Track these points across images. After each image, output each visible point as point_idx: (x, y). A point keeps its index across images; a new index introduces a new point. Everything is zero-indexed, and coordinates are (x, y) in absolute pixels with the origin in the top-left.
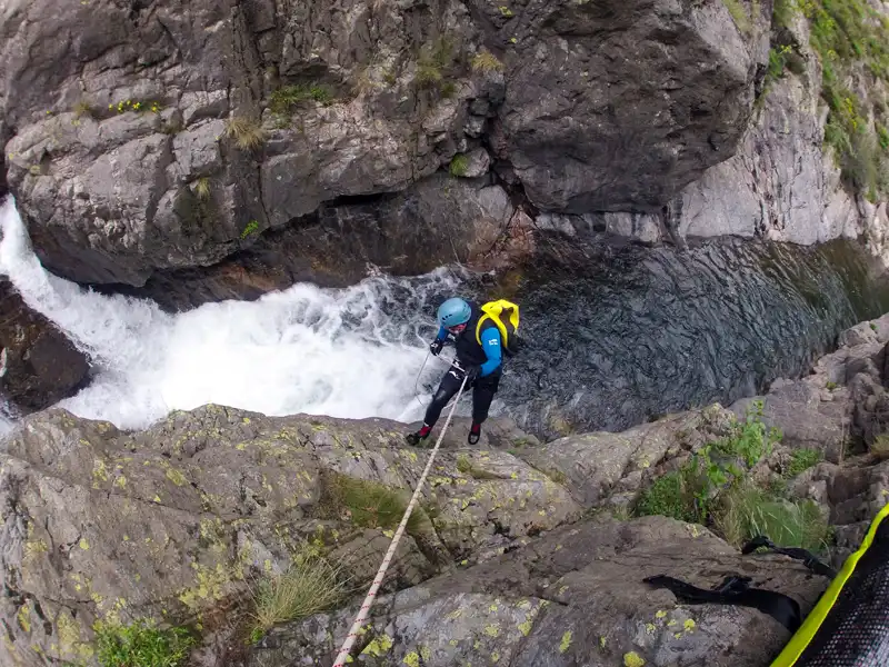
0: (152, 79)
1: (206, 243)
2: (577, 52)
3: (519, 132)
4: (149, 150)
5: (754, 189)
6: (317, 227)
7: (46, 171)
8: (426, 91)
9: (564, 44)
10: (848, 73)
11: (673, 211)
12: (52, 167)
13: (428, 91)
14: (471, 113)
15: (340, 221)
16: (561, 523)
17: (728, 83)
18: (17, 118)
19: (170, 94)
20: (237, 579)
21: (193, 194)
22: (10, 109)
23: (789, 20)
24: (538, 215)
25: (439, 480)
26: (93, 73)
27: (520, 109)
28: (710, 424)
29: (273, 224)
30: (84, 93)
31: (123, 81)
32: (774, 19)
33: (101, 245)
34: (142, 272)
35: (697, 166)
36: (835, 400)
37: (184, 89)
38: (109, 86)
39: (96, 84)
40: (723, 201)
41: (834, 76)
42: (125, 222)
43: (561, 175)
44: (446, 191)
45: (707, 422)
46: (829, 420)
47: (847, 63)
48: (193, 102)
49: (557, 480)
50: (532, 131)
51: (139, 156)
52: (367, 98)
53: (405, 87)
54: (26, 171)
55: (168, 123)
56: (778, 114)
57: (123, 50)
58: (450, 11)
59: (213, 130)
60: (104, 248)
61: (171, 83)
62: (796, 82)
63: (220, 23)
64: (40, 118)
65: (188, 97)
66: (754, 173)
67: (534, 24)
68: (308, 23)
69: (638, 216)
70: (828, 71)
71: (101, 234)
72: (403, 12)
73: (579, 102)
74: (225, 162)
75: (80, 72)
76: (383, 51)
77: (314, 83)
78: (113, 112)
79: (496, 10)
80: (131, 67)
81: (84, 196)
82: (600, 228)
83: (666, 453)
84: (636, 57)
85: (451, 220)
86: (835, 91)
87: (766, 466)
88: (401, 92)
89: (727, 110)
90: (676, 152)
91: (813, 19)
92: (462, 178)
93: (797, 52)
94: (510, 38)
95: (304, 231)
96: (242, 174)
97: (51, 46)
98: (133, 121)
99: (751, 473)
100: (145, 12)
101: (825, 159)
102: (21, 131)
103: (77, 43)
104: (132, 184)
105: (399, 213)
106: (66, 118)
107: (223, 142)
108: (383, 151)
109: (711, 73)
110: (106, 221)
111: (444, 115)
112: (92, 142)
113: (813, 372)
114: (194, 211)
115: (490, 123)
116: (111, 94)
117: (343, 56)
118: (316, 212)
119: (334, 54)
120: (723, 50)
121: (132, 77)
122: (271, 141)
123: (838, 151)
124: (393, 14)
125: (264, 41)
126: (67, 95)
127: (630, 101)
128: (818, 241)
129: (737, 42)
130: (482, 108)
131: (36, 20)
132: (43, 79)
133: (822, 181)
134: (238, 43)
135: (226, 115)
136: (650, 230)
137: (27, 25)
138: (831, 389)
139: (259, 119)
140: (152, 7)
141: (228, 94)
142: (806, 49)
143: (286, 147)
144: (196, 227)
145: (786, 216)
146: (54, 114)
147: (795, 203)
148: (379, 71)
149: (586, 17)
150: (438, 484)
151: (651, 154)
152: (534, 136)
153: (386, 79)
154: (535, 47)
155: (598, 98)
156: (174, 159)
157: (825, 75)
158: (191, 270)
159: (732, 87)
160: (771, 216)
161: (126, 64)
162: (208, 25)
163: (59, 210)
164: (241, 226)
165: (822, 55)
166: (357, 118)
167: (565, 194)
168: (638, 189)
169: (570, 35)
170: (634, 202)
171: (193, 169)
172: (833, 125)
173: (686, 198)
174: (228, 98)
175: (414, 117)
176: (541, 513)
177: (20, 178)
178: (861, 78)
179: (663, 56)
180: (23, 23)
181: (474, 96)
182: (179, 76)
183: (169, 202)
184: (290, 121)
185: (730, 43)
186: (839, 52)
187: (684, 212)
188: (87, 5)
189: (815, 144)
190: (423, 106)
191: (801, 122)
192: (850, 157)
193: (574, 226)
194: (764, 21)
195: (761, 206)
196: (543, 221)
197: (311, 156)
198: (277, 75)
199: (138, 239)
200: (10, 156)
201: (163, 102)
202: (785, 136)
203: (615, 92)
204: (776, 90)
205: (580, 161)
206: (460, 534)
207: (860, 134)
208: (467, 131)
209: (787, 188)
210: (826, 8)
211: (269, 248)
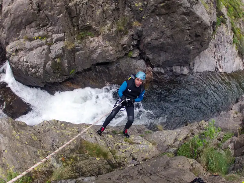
0: (44, 30)
1: (60, 76)
2: (161, 20)
3: (147, 44)
4: (44, 50)
5: (214, 58)
6: (91, 72)
7: (16, 55)
8: (120, 33)
9: (158, 18)
10: (238, 23)
11: (192, 65)
12: (18, 53)
13: (121, 33)
14: (133, 39)
15: (98, 70)
16: (153, 157)
17: (205, 27)
18: (9, 40)
19: (49, 34)
20: (46, 167)
21: (56, 62)
22: (7, 37)
23: (221, 8)
24: (154, 67)
25: (118, 144)
26: (28, 29)
27: (146, 37)
28: (201, 127)
29: (79, 70)
30: (26, 34)
31: (36, 31)
32: (217, 8)
33: (32, 75)
34: (43, 83)
35: (198, 52)
36: (237, 117)
37: (53, 33)
38: (33, 32)
39: (30, 32)
40: (206, 62)
41: (234, 24)
42: (37, 69)
43: (159, 56)
44: (127, 61)
45: (200, 126)
46: (236, 123)
47: (237, 20)
48: (55, 36)
49: (154, 144)
50: (150, 43)
51: (41, 51)
52: (103, 35)
53: (114, 32)
54: (11, 54)
55: (49, 42)
56: (220, 36)
57: (36, 22)
58: (126, 10)
59: (60, 45)
60: (32, 76)
61: (49, 31)
62: (224, 26)
63: (62, 15)
64: (15, 40)
65: (54, 35)
66: (214, 53)
67: (149, 12)
68: (86, 14)
69: (182, 67)
70: (233, 22)
71: (31, 72)
72: (112, 11)
73: (163, 34)
74: (64, 53)
75: (25, 28)
76: (107, 22)
77: (88, 31)
78: (34, 39)
79: (138, 9)
80: (38, 27)
81: (27, 62)
82: (171, 71)
83: (187, 136)
84: (178, 21)
85: (129, 69)
86: (235, 28)
87: (217, 139)
88: (112, 33)
89: (205, 35)
90: (191, 48)
91: (228, 8)
92: (132, 57)
93: (224, 18)
94: (142, 17)
95: (87, 73)
96: (69, 57)
97: (17, 21)
98: (39, 42)
99: (211, 141)
100: (41, 12)
101: (233, 48)
102: (10, 43)
103: (24, 20)
104: (39, 59)
105: (114, 68)
106: (22, 40)
107: (64, 48)
108: (108, 50)
109: (200, 24)
110: (33, 69)
111: (125, 39)
112: (29, 47)
113: (232, 109)
114: (57, 67)
115: (139, 41)
116: (33, 34)
117: (96, 24)
118: (91, 67)
119: (94, 23)
120: (203, 17)
121: (39, 30)
122: (77, 48)
123: (237, 45)
124: (109, 11)
125: (74, 19)
126: (22, 34)
127: (178, 34)
128: (232, 72)
129: (207, 15)
130: (136, 37)
131: (13, 14)
132: (15, 30)
133: (233, 54)
134: (67, 20)
135: (64, 40)
136: (186, 71)
137: (10, 15)
138: (236, 114)
139: (74, 41)
140: (43, 10)
141: (65, 34)
142: (226, 17)
143: (81, 49)
144: (57, 71)
145: (224, 65)
146: (19, 39)
147: (226, 61)
148: (106, 28)
149: (163, 9)
150: (118, 145)
151: (184, 49)
152: (151, 45)
153: (108, 29)
154: (150, 19)
155: (168, 33)
156: (50, 52)
157: (232, 24)
158: (57, 83)
159: (206, 28)
160: (219, 65)
161: (37, 26)
162: (58, 16)
163: (20, 65)
164: (70, 71)
165: (231, 18)
166: (101, 41)
167: (161, 61)
168: (182, 59)
169: (159, 15)
170: (181, 63)
171: (56, 55)
172: (235, 38)
173: (195, 61)
174: (65, 36)
175: (117, 40)
176: (147, 154)
177: (10, 56)
178: (241, 24)
179: (186, 20)
180: (9, 14)
181: (134, 34)
182: (51, 30)
183: (49, 64)
184: (82, 42)
185: (205, 15)
186: (235, 17)
187: (195, 65)
188: (26, 10)
189: (230, 44)
190: (119, 37)
191: (226, 38)
192: (240, 47)
193: (164, 70)
194: (214, 9)
195: (217, 63)
196: (155, 69)
197: (88, 52)
198: (78, 29)
199: (41, 74)
200: (7, 50)
201: (47, 37)
202: (222, 42)
203: (173, 31)
204: (219, 29)
205: (165, 51)
206: (122, 160)
207: (242, 40)
208: (132, 44)
209: (223, 57)
210: (230, 4)
211: (78, 77)
